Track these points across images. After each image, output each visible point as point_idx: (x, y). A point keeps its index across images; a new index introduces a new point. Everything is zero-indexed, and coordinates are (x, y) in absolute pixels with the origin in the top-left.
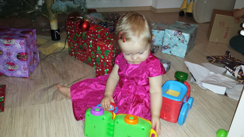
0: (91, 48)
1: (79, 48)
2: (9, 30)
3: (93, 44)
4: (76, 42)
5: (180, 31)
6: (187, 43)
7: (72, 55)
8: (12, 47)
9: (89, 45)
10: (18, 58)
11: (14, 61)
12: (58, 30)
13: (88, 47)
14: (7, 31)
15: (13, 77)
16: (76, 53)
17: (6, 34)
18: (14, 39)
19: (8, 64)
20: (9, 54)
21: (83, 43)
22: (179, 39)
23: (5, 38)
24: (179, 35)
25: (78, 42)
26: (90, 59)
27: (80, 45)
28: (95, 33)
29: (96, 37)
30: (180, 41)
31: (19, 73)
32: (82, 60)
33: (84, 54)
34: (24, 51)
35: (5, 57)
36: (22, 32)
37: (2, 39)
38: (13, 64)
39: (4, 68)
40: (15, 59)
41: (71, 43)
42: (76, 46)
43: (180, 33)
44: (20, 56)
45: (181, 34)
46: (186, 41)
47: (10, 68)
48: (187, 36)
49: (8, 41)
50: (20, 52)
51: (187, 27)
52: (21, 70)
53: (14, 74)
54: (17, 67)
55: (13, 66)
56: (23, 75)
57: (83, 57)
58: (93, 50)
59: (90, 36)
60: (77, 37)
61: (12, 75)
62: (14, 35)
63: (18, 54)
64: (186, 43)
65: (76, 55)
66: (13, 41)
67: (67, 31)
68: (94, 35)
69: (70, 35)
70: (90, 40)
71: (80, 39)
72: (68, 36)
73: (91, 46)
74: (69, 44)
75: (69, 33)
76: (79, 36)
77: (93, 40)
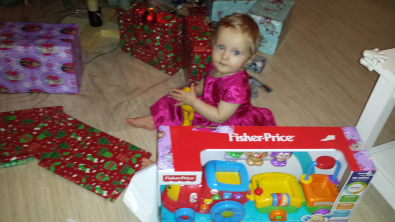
0: (158, 46)
1: (138, 44)
2: (41, 28)
3: (161, 41)
4: (133, 35)
5: (267, 18)
6: (278, 35)
7: (127, 51)
8: (53, 56)
9: (156, 41)
10: (64, 71)
11: (57, 74)
12: (99, 11)
13: (154, 46)
14: (38, 30)
15: (57, 93)
16: (134, 49)
17: (41, 37)
18: (56, 45)
19: (48, 79)
20: (50, 65)
21: (145, 39)
22: (267, 30)
23: (43, 45)
24: (266, 24)
25: (136, 35)
26: (155, 59)
27: (141, 40)
28: (163, 27)
29: (166, 33)
30: (268, 32)
31: (65, 89)
32: (143, 60)
33: (147, 53)
34: (70, 60)
35: (44, 69)
36: (62, 32)
37: (38, 47)
38: (55, 78)
39: (43, 84)
40: (59, 72)
41: (125, 35)
42: (134, 41)
43: (268, 20)
44: (65, 67)
45: (270, 22)
46: (277, 33)
47: (52, 82)
48: (278, 25)
49: (47, 49)
50: (66, 62)
51: (278, 6)
52: (68, 85)
53: (58, 90)
54: (62, 81)
55: (56, 81)
56: (71, 91)
57: (143, 55)
58: (161, 49)
59: (157, 30)
60: (135, 29)
61: (55, 91)
62: (51, 38)
63: (64, 65)
64: (276, 35)
65: (133, 53)
66: (56, 49)
67: (119, 19)
68: (162, 30)
69: (124, 25)
70: (157, 35)
71: (141, 33)
72: (120, 24)
73: (157, 44)
74: (122, 37)
75: (121, 21)
76: (139, 27)
77: (161, 36)
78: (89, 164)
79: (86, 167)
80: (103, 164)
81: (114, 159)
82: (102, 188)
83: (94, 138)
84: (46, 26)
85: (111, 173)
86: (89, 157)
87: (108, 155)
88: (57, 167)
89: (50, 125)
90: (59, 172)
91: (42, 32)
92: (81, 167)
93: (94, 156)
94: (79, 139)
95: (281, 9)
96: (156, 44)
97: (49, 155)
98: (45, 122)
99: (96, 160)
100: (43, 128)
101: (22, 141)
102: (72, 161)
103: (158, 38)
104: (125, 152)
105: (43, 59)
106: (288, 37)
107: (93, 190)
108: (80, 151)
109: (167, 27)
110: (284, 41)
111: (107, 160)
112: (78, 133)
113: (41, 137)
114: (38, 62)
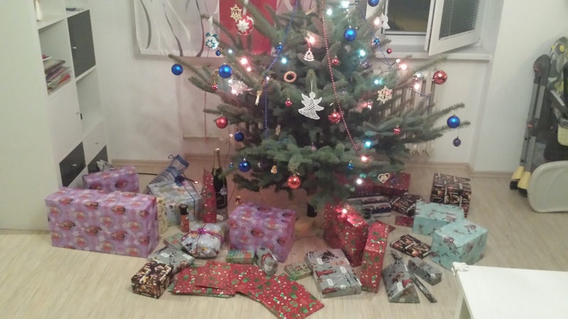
0: (346, 240)
2: (270, 210)
3: (349, 236)
6: (460, 255)
8: (274, 231)
9: (346, 236)
10: (278, 242)
14: (268, 212)
17: (268, 216)
18: (277, 223)
20: (270, 237)
22: (450, 249)
24: (449, 243)
34: (284, 235)
35: (266, 239)
36: (283, 215)
40: (275, 243)
43: (451, 240)
45: (453, 242)
46: (459, 253)
50: (281, 237)
51: (469, 231)
58: (348, 243)
62: (275, 218)
64: (458, 256)
69: (327, 219)
70: (347, 231)
71: (337, 227)
73: (346, 238)
75: (326, 216)
77: (349, 233)
78: (280, 299)
79: (278, 300)
80: (289, 301)
81: (298, 301)
82: (284, 315)
83: (288, 284)
84: (274, 209)
85: (293, 308)
86: (282, 295)
87: (294, 297)
89: (249, 273)
90: (261, 297)
91: (270, 213)
92: (275, 299)
93: (285, 295)
95: (470, 234)
99: (285, 298)
101: (233, 283)
102: (270, 294)
103: (347, 233)
104: (306, 299)
105: (267, 232)
107: (278, 314)
108: (277, 289)
109: (353, 227)
111: (293, 299)
113: (245, 281)
114: (262, 233)
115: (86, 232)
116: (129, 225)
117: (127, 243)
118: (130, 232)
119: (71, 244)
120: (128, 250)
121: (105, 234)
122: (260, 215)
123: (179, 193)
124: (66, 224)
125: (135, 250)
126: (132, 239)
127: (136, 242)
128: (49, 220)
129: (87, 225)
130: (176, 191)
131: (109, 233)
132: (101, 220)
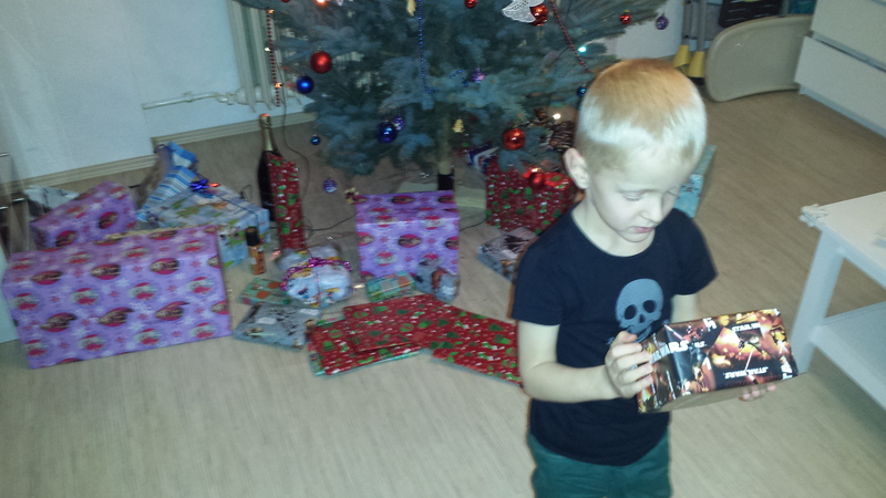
1: (513, 213)
3: (548, 207)
4: (508, 202)
6: (698, 192)
7: (494, 224)
8: (438, 230)
9: (540, 208)
10: (447, 247)
11: (438, 252)
14: (411, 202)
16: (505, 221)
17: (419, 209)
18: (440, 217)
20: (432, 241)
21: (525, 206)
23: (426, 218)
25: (512, 202)
27: (519, 208)
29: (556, 198)
34: (455, 233)
35: (424, 247)
36: (440, 201)
37: (421, 220)
40: (442, 249)
41: (495, 203)
42: (508, 210)
44: (449, 243)
46: (697, 189)
49: (433, 221)
50: (451, 236)
59: (543, 195)
60: (511, 194)
62: (431, 209)
63: (448, 239)
65: (503, 225)
67: (489, 183)
68: (551, 194)
69: (495, 190)
70: (542, 200)
71: (519, 198)
72: (488, 190)
74: (489, 205)
75: (492, 186)
76: (517, 192)
77: (548, 202)
78: (489, 352)
79: (487, 355)
83: (483, 325)
86: (486, 345)
88: (455, 357)
89: (428, 313)
90: (459, 361)
91: (417, 204)
92: (481, 355)
93: (491, 343)
94: (466, 327)
96: (542, 212)
97: (441, 345)
98: (421, 310)
99: (495, 348)
100: (421, 316)
101: (404, 330)
102: (469, 349)
103: (544, 204)
105: (426, 235)
106: (710, 193)
107: (504, 377)
108: (473, 339)
109: (558, 190)
110: (706, 199)
111: (507, 347)
112: (462, 320)
114: (418, 238)
115: (102, 323)
116: (188, 287)
117: (188, 320)
118: (193, 299)
119: (71, 354)
120: (192, 333)
121: (142, 317)
122: (403, 211)
123: (218, 210)
124: (56, 320)
125: (206, 328)
126: (199, 310)
127: (207, 315)
128: (16, 323)
129: (100, 310)
130: (210, 208)
131: (149, 313)
132: (131, 293)
